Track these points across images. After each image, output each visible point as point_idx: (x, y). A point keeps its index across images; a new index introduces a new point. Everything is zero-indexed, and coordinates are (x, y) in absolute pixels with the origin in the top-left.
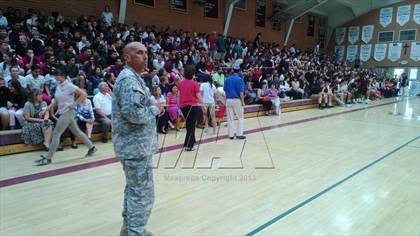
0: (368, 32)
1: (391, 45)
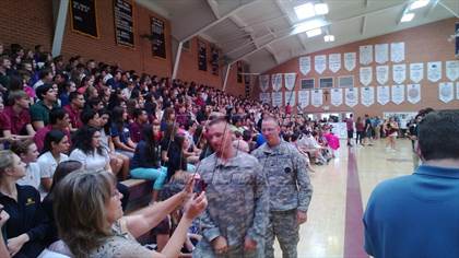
0: (291, 78)
1: (313, 92)
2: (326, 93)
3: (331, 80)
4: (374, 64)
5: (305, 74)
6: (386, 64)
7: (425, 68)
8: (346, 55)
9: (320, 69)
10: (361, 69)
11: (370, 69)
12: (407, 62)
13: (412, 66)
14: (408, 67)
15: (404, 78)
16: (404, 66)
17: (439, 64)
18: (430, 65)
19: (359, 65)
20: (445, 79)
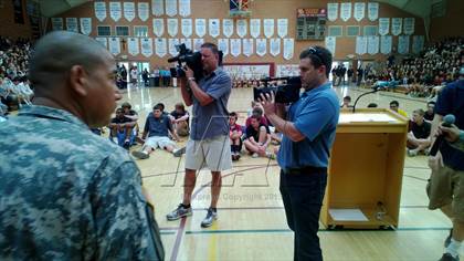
0: (87, 24)
1: (110, 39)
2: (123, 42)
3: (126, 28)
4: (165, 17)
5: (101, 20)
6: (175, 17)
7: (207, 23)
8: (139, 4)
9: (116, 17)
10: (154, 20)
11: (162, 20)
12: (193, 17)
13: (197, 20)
14: (194, 21)
15: (190, 32)
16: (190, 20)
17: (217, 21)
18: (211, 21)
19: (152, 16)
20: (222, 36)
